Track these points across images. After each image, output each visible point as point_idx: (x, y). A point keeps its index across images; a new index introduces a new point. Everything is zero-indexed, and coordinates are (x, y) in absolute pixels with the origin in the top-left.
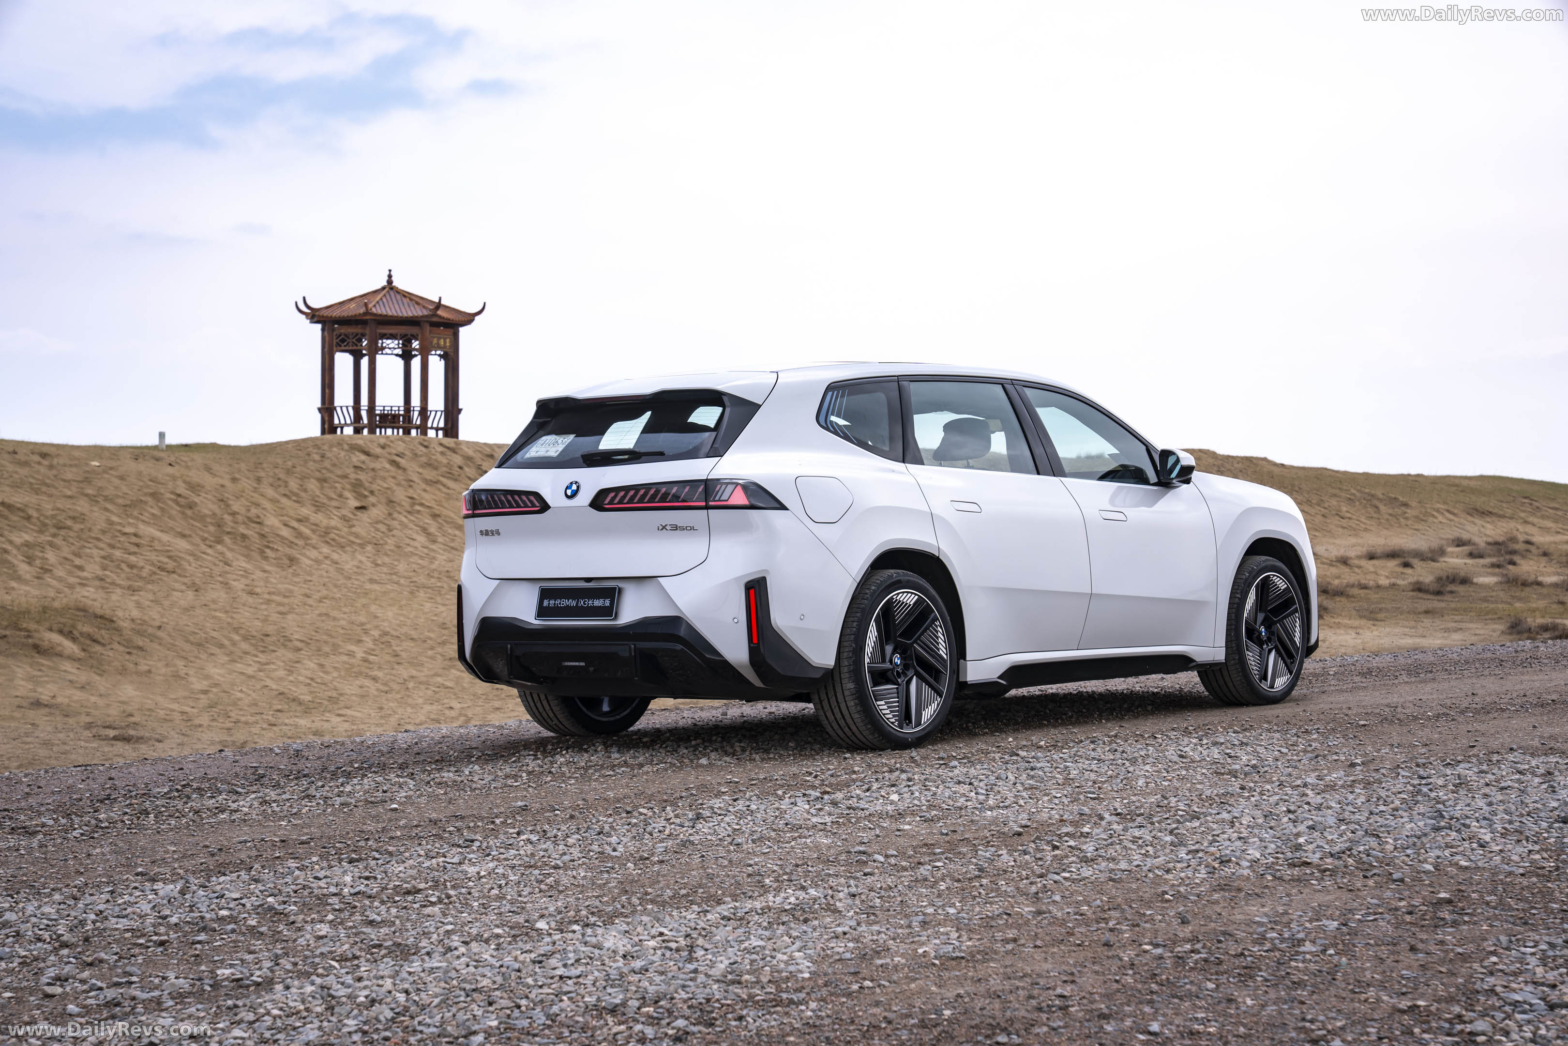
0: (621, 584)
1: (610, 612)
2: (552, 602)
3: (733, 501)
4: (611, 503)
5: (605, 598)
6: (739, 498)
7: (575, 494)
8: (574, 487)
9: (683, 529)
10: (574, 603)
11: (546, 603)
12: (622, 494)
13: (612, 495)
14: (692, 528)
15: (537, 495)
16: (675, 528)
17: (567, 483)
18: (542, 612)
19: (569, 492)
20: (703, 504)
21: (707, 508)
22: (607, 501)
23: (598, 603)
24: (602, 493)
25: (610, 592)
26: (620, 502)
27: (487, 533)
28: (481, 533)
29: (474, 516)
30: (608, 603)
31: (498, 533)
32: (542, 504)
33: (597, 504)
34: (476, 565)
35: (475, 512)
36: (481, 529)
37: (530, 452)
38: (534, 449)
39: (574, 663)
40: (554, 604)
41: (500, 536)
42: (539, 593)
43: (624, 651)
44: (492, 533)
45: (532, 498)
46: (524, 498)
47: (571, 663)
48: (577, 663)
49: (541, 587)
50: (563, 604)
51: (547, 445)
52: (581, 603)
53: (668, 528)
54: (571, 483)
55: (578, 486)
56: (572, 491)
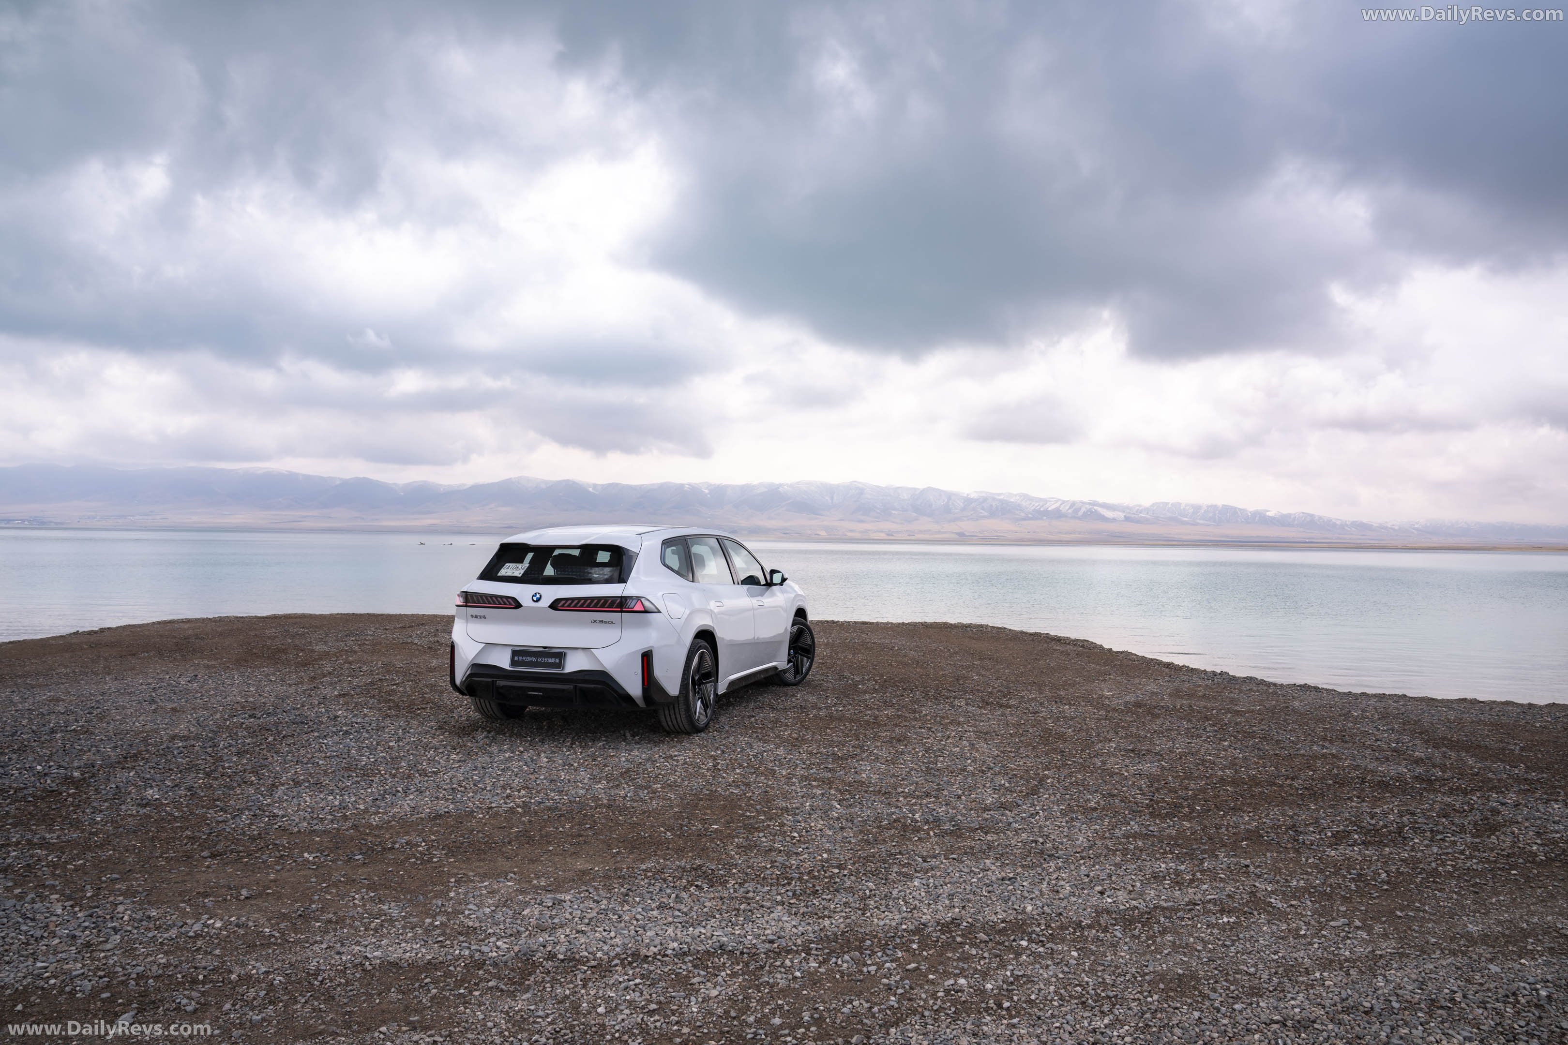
0: (565, 651)
1: (560, 665)
2: (520, 658)
3: (635, 609)
4: (563, 606)
5: (556, 658)
6: (638, 607)
7: (538, 600)
8: (538, 596)
9: (606, 622)
10: (535, 660)
11: (516, 658)
12: (570, 602)
13: (563, 602)
14: (612, 623)
15: (514, 599)
16: (602, 622)
17: (533, 593)
18: (513, 663)
19: (535, 599)
20: (619, 609)
21: (621, 612)
22: (561, 604)
23: (550, 660)
24: (557, 601)
25: (558, 655)
26: (569, 606)
27: (476, 617)
28: (472, 616)
29: (466, 606)
30: (557, 661)
31: (485, 617)
32: (518, 605)
33: (555, 605)
34: (467, 634)
35: (467, 604)
36: (472, 614)
39: (535, 693)
40: (523, 659)
41: (486, 619)
42: (511, 653)
43: (569, 688)
44: (481, 617)
45: (510, 600)
46: (505, 600)
47: (533, 693)
48: (537, 693)
49: (511, 649)
50: (527, 660)
51: (512, 569)
52: (539, 659)
53: (597, 622)
54: (536, 593)
55: (541, 596)
56: (537, 598)
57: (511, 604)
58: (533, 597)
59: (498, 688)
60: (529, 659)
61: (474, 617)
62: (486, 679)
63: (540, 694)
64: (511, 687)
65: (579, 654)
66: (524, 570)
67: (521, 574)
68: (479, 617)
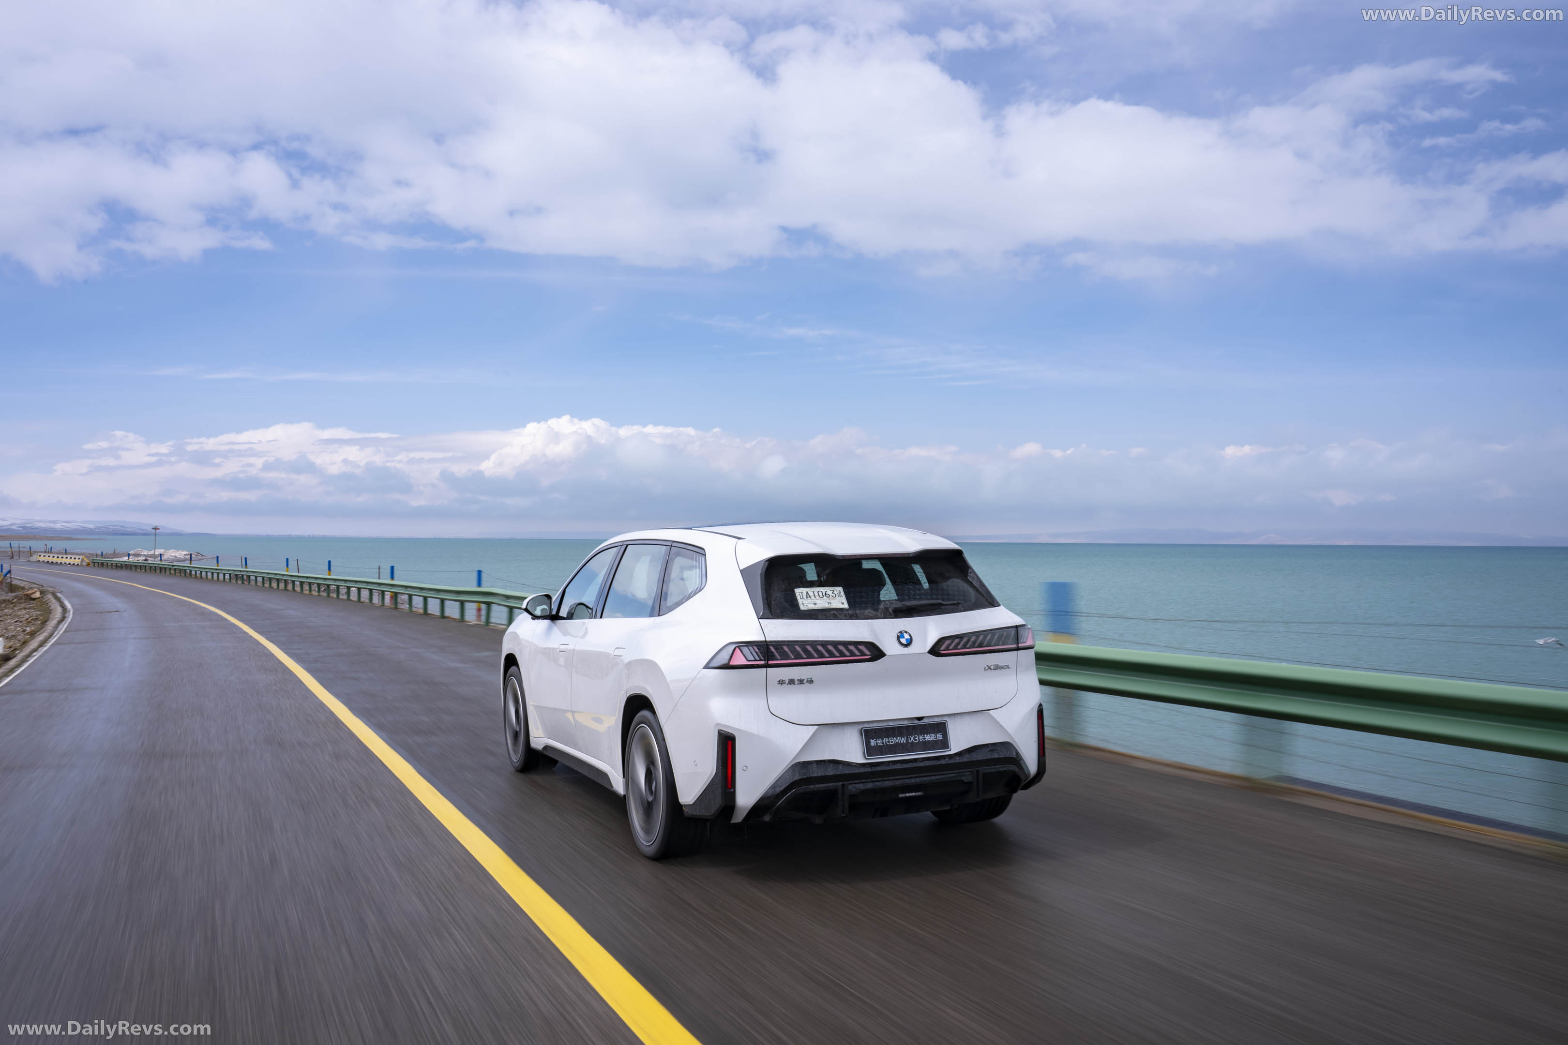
0: (945, 719)
1: (945, 744)
2: (880, 741)
4: (947, 649)
5: (935, 732)
7: (909, 644)
8: (907, 636)
9: (1001, 668)
10: (903, 740)
11: (873, 743)
12: (957, 641)
13: (947, 642)
14: (1008, 667)
15: (872, 645)
16: (997, 667)
18: (870, 751)
19: (903, 641)
20: (1014, 646)
21: (1018, 649)
22: (942, 648)
23: (930, 738)
24: (941, 641)
25: (940, 727)
26: (955, 648)
27: (792, 682)
28: (781, 682)
29: (767, 666)
30: (940, 737)
31: (811, 681)
32: (875, 653)
33: (935, 651)
34: (772, 714)
35: (770, 662)
36: (781, 678)
37: (803, 604)
38: (805, 602)
39: (911, 794)
40: (883, 743)
41: (812, 684)
42: (862, 735)
43: (967, 777)
44: (801, 682)
45: (862, 647)
46: (851, 647)
47: (908, 794)
48: (913, 794)
49: (862, 728)
50: (892, 742)
51: (818, 597)
52: (911, 739)
53: (992, 668)
54: (901, 632)
55: (910, 635)
56: (907, 639)
57: (863, 654)
58: (898, 638)
59: (852, 796)
60: (893, 741)
61: (785, 683)
62: (831, 785)
63: (919, 794)
64: (874, 791)
65: (967, 721)
66: (844, 597)
67: (843, 603)
68: (796, 682)
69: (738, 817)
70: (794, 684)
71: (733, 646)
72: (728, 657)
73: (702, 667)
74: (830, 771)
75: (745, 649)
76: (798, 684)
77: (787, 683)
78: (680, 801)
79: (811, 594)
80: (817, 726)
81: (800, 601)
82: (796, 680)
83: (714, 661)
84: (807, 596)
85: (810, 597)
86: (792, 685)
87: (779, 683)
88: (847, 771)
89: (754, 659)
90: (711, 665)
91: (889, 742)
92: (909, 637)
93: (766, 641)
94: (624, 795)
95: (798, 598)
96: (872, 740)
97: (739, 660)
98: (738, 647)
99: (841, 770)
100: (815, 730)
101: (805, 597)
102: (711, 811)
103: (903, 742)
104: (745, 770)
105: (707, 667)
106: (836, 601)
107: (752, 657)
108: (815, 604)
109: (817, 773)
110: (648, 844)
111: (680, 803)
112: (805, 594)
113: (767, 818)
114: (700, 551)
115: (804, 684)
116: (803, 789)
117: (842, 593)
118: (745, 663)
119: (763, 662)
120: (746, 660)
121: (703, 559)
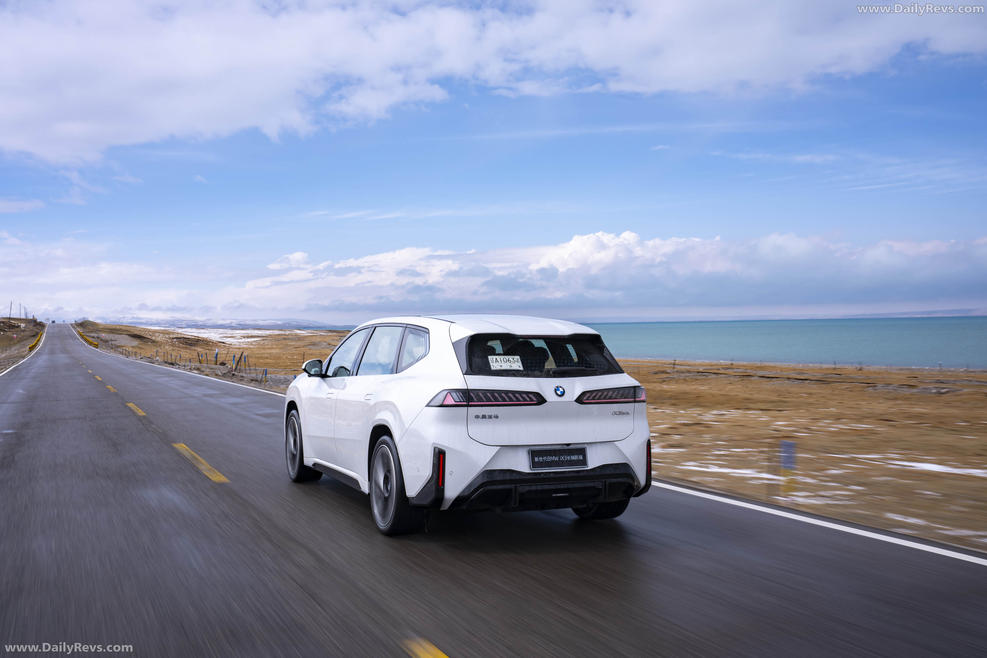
0: (585, 446)
1: (584, 462)
2: (541, 459)
3: (642, 398)
4: (588, 399)
5: (578, 454)
7: (563, 394)
8: (561, 390)
9: (624, 414)
10: (557, 459)
12: (594, 394)
13: (588, 395)
14: (628, 414)
15: (537, 394)
16: (621, 413)
18: (534, 465)
20: (633, 400)
21: (635, 402)
22: (585, 398)
23: (574, 458)
24: (584, 394)
25: (581, 451)
26: (593, 399)
27: (484, 417)
28: (477, 417)
29: (468, 406)
30: (581, 457)
31: (497, 417)
32: (539, 399)
33: (580, 400)
34: (471, 438)
35: (470, 403)
36: (477, 414)
37: (493, 366)
38: (494, 364)
39: (560, 495)
40: (543, 460)
41: (498, 419)
42: (529, 454)
43: (599, 485)
44: (490, 417)
45: (531, 396)
46: (524, 395)
47: (558, 495)
48: (562, 495)
49: (530, 450)
50: (549, 459)
51: (503, 362)
52: (561, 458)
53: (617, 413)
54: (557, 387)
55: (563, 389)
56: (561, 392)
57: (532, 400)
58: (556, 390)
59: (522, 494)
61: (479, 417)
62: (507, 486)
63: (566, 494)
64: (536, 491)
65: (599, 448)
66: (520, 363)
67: (519, 367)
68: (487, 417)
69: (446, 506)
70: (486, 418)
71: (446, 392)
72: (443, 399)
73: (425, 406)
74: (508, 477)
75: (454, 394)
76: (488, 418)
77: (481, 417)
78: (407, 495)
79: (499, 360)
80: (500, 447)
81: (491, 364)
82: (487, 416)
83: (433, 401)
84: (496, 361)
85: (498, 362)
86: (484, 419)
87: (476, 418)
88: (518, 477)
89: (459, 401)
90: (431, 404)
91: (547, 459)
92: (563, 390)
93: (468, 389)
94: (369, 494)
95: (490, 362)
96: (536, 458)
97: (450, 401)
98: (450, 393)
99: (514, 477)
100: (498, 449)
101: (495, 362)
102: (427, 501)
103: (557, 460)
104: (451, 474)
105: (428, 405)
106: (515, 365)
107: (459, 399)
108: (501, 366)
109: (499, 478)
110: (385, 525)
111: (406, 496)
112: (494, 360)
113: (464, 507)
114: (426, 331)
115: (492, 418)
116: (489, 488)
117: (519, 360)
118: (454, 403)
119: (465, 403)
120: (454, 402)
121: (427, 335)
